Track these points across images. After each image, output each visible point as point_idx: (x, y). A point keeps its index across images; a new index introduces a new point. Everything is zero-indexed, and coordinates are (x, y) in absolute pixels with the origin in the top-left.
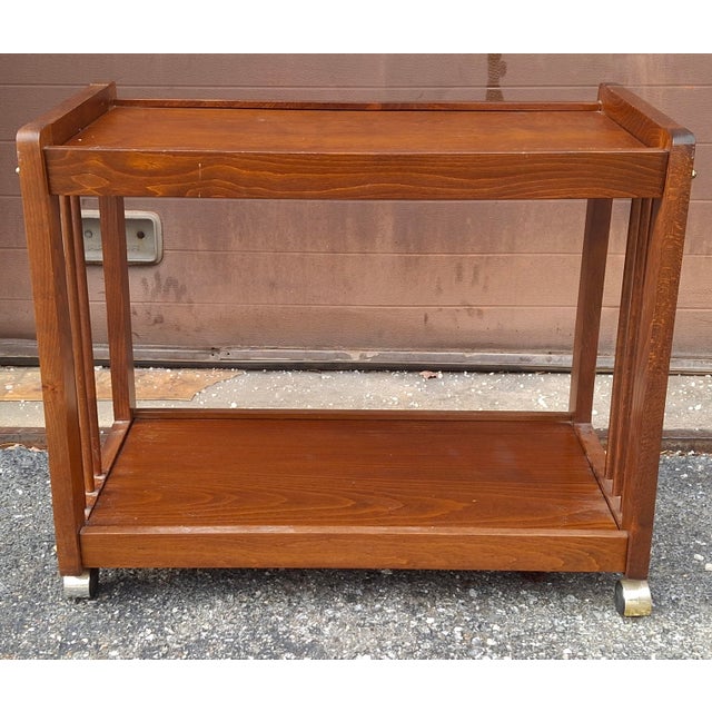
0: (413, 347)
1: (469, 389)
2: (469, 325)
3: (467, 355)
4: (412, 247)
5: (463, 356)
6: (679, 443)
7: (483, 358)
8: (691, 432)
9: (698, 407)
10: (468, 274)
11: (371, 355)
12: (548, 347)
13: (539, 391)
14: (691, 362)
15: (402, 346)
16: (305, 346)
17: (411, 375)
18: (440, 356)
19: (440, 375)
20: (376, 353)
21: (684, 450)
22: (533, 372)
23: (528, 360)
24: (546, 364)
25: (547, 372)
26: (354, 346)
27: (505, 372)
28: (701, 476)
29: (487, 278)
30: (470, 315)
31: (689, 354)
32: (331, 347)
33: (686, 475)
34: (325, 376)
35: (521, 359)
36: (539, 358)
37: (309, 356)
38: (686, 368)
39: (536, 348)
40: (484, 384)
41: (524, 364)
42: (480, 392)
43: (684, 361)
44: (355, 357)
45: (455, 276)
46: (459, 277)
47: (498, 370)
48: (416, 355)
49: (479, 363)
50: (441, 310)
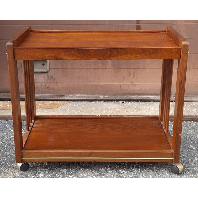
0: (117, 94)
1: (133, 106)
2: (132, 88)
3: (132, 97)
4: (116, 67)
5: (131, 97)
6: (189, 119)
7: (136, 97)
8: (193, 116)
9: (195, 110)
10: (132, 74)
11: (106, 97)
12: (154, 94)
13: (152, 106)
14: (194, 98)
15: (114, 94)
16: (88, 94)
17: (117, 102)
18: (125, 97)
19: (125, 102)
20: (107, 96)
21: (191, 121)
22: (151, 101)
23: (149, 98)
24: (154, 99)
25: (154, 101)
26: (101, 94)
27: (143, 101)
28: (194, 127)
29: (137, 75)
30: (133, 85)
31: (194, 96)
32: (95, 94)
33: (190, 127)
34: (93, 102)
35: (147, 98)
36: (152, 97)
37: (89, 97)
38: (193, 100)
39: (151, 94)
40: (137, 104)
41: (148, 99)
42: (136, 106)
43: (192, 98)
44: (101, 97)
45: (128, 75)
46: (130, 75)
47: (141, 101)
48: (118, 97)
49: (136, 99)
50: (125, 84)
